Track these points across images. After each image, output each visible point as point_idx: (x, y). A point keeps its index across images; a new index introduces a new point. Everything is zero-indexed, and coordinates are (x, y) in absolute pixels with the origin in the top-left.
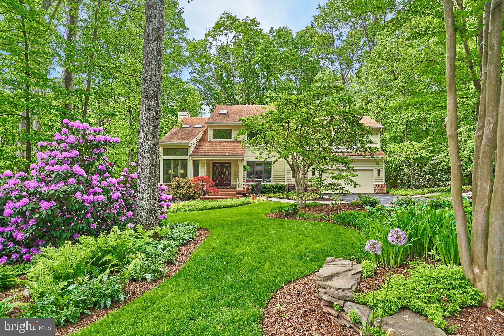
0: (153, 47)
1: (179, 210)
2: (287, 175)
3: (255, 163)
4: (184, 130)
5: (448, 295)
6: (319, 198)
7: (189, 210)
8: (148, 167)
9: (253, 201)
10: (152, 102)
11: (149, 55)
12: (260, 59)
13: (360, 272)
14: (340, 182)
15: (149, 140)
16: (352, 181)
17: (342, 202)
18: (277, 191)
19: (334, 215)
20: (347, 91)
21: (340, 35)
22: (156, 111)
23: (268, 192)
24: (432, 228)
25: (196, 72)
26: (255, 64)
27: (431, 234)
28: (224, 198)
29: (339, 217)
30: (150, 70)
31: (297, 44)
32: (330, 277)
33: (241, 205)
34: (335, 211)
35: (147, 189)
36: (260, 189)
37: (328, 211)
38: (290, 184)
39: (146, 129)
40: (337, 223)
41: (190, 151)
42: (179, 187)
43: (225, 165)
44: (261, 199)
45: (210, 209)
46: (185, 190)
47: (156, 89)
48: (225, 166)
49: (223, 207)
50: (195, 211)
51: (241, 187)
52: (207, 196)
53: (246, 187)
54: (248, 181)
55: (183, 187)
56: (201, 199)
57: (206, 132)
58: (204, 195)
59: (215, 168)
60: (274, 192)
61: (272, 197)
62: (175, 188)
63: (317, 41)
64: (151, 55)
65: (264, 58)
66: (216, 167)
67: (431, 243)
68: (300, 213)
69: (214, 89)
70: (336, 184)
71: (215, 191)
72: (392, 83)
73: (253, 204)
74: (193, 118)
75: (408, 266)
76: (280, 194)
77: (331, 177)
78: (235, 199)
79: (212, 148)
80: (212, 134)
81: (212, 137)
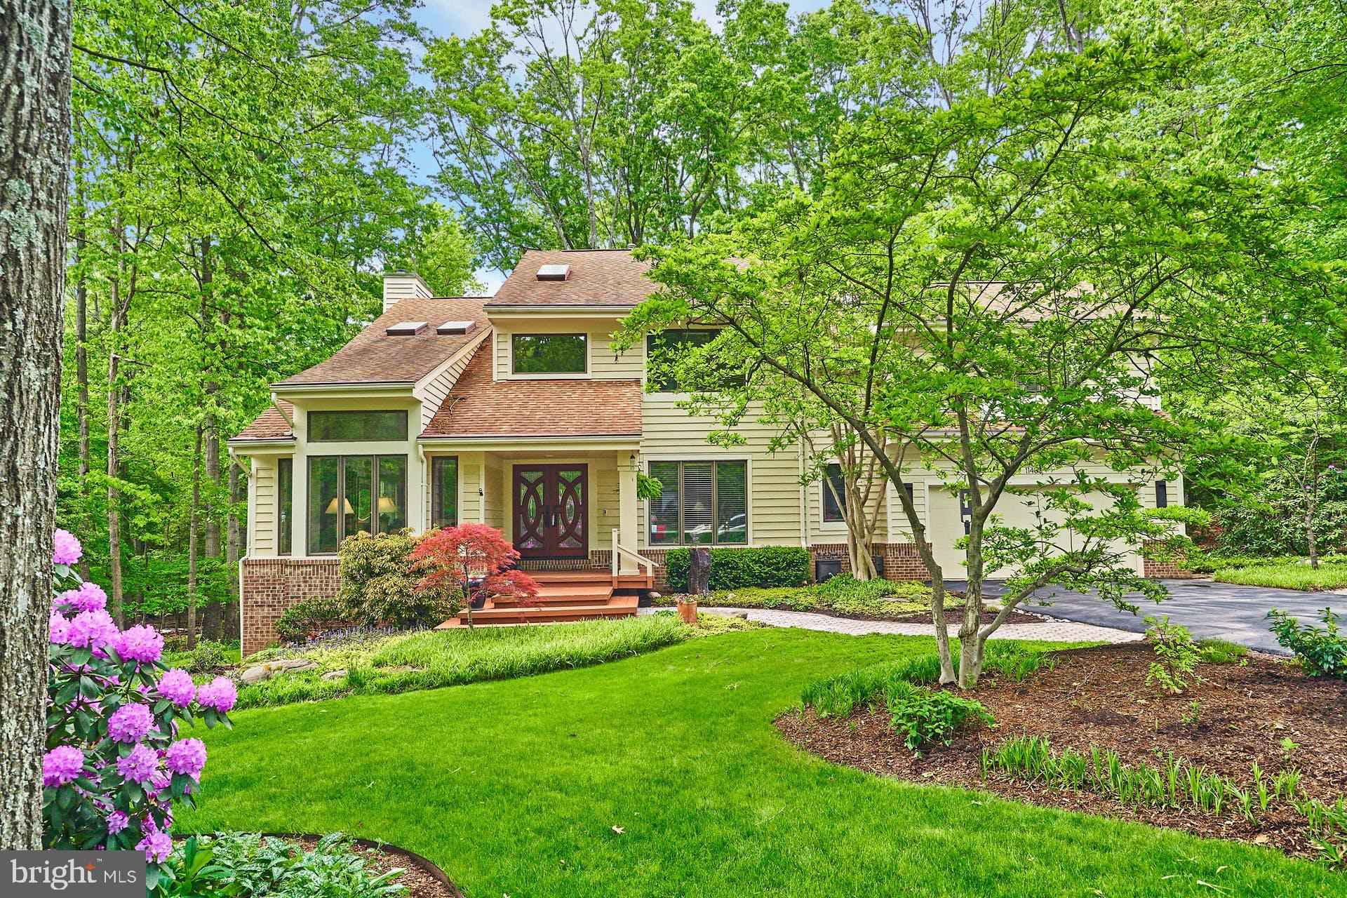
1: (356, 682)
2: (806, 511)
3: (681, 471)
4: (397, 343)
7: (405, 685)
9: (686, 628)
12: (685, 95)
18: (773, 576)
23: (737, 583)
25: (455, 152)
33: (640, 650)
36: (705, 571)
38: (822, 547)
41: (420, 421)
42: (370, 572)
43: (562, 474)
44: (719, 616)
45: (499, 676)
46: (392, 583)
48: (563, 480)
49: (562, 666)
50: (430, 686)
51: (631, 563)
52: (488, 608)
53: (649, 564)
54: (655, 538)
55: (384, 571)
56: (463, 621)
57: (485, 347)
58: (478, 604)
59: (524, 490)
60: (764, 585)
61: (759, 606)
62: (353, 578)
66: (526, 483)
69: (519, 214)
71: (520, 586)
73: (689, 645)
74: (441, 304)
76: (790, 591)
78: (608, 624)
79: (510, 407)
80: (509, 353)
81: (509, 368)
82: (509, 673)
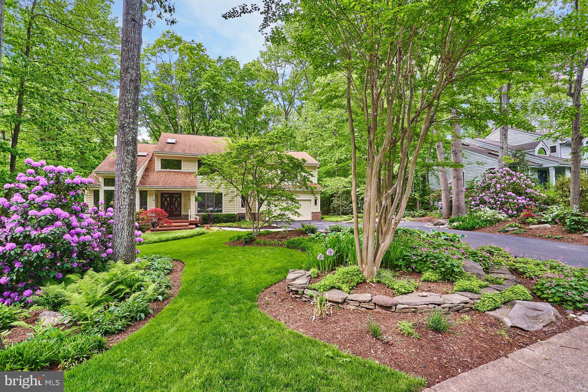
0: (130, 96)
2: (238, 205)
3: (206, 194)
5: (352, 279)
6: (267, 226)
8: (127, 207)
9: (207, 231)
10: (130, 148)
11: (127, 104)
13: (310, 275)
14: (287, 213)
15: (127, 182)
16: (296, 212)
17: (290, 229)
18: (228, 220)
19: (285, 241)
20: (290, 127)
21: (284, 75)
22: (134, 156)
23: (219, 222)
24: (347, 247)
26: (201, 91)
27: (347, 251)
28: (177, 230)
29: (290, 243)
30: (128, 118)
31: (244, 75)
32: (294, 279)
33: (197, 235)
34: (285, 238)
35: (126, 227)
36: (212, 219)
37: (279, 238)
38: (241, 214)
39: (124, 172)
40: (288, 247)
41: (137, 182)
43: (175, 195)
44: (215, 229)
45: (165, 241)
47: (134, 136)
48: (175, 197)
49: (179, 239)
50: (149, 243)
51: (193, 217)
52: (158, 228)
53: (198, 217)
54: (199, 211)
56: (152, 231)
57: (151, 161)
58: (155, 227)
59: (164, 199)
60: (226, 222)
61: (224, 227)
63: (263, 77)
64: (129, 104)
65: (212, 86)
66: (164, 197)
67: (347, 256)
68: (257, 240)
69: (153, 111)
70: (283, 215)
71: (166, 223)
72: (327, 126)
73: (208, 234)
75: (335, 270)
76: (232, 223)
77: (280, 209)
78: (190, 230)
79: (161, 179)
80: (160, 164)
81: (160, 168)
82: (167, 240)
